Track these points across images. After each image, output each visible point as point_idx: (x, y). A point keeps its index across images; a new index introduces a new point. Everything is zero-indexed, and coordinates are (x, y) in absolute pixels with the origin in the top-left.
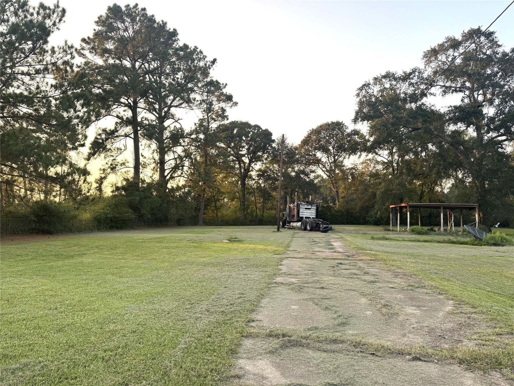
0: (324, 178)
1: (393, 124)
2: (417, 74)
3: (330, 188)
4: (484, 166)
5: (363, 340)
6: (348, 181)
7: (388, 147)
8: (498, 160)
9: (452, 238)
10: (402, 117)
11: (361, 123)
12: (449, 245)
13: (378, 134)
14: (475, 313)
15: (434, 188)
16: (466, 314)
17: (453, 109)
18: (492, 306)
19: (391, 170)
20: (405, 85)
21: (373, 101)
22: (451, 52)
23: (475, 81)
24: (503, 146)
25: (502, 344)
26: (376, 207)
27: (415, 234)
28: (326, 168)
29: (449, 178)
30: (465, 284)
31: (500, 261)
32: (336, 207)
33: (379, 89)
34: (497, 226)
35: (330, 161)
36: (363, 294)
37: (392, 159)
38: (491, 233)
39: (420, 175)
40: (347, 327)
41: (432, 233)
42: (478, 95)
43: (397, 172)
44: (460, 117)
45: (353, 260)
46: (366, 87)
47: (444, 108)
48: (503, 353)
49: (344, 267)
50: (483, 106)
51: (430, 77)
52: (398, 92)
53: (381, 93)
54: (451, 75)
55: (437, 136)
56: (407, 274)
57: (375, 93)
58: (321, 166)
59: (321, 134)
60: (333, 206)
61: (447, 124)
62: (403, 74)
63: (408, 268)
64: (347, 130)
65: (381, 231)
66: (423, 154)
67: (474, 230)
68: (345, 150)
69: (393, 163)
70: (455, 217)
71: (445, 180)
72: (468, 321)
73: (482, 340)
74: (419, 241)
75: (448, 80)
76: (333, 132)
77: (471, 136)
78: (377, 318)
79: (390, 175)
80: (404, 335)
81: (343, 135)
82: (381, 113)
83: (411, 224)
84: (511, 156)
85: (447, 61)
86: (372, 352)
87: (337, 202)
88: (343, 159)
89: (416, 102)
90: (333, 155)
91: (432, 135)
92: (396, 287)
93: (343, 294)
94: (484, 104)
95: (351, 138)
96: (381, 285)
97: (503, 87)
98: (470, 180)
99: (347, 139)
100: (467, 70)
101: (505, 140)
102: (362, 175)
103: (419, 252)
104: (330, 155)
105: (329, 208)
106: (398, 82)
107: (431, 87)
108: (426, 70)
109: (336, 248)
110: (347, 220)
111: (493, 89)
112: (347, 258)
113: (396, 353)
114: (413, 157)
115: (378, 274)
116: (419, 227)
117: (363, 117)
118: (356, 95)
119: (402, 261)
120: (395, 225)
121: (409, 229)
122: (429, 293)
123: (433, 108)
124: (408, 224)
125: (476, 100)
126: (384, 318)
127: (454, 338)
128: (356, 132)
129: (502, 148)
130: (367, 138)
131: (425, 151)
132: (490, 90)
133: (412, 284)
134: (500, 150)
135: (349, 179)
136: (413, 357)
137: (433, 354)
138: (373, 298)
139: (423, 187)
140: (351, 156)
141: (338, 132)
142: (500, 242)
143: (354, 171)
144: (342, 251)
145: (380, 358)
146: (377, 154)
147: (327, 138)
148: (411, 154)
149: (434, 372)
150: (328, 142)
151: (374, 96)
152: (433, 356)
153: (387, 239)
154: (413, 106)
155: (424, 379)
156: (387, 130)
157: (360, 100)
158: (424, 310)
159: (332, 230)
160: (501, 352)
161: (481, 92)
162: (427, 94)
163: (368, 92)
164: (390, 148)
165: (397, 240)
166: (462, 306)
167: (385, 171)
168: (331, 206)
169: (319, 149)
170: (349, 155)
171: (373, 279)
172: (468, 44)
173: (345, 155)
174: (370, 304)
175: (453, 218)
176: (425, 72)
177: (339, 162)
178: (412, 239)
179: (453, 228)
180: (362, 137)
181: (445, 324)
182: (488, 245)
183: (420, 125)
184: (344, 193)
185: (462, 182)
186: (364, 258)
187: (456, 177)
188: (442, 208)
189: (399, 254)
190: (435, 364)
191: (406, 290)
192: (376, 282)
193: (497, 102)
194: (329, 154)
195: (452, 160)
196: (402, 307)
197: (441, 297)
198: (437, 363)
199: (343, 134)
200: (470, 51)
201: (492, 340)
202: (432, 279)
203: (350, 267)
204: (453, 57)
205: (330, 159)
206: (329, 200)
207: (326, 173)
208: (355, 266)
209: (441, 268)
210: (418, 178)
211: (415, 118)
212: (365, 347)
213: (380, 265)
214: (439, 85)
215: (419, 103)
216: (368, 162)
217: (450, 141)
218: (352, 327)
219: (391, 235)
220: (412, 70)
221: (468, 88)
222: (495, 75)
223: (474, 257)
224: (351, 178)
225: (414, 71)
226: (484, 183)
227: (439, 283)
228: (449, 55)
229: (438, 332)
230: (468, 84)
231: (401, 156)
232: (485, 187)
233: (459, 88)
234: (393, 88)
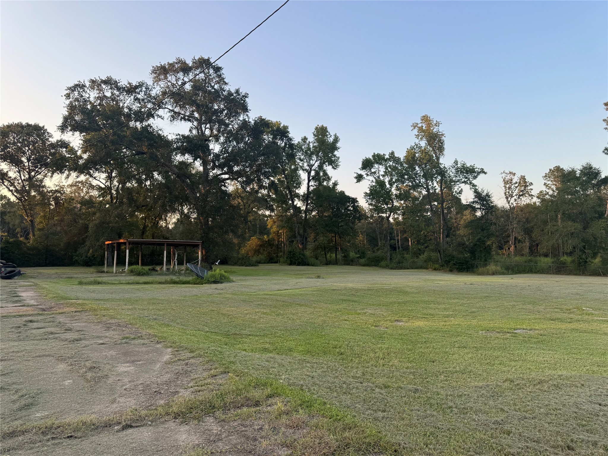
0: (12, 200)
1: (113, 142)
2: (144, 89)
3: (22, 216)
4: (208, 203)
5: (56, 422)
6: (50, 208)
7: (106, 169)
8: (221, 198)
9: (174, 278)
10: (125, 136)
11: (71, 133)
12: (171, 285)
13: (94, 151)
14: (193, 357)
15: (158, 222)
16: (184, 360)
17: (181, 138)
18: (209, 347)
19: (109, 197)
20: (129, 99)
21: (88, 108)
22: (180, 75)
23: (203, 113)
24: (226, 184)
25: (216, 386)
26: (88, 243)
27: (134, 275)
28: (15, 187)
29: (175, 212)
30: (185, 328)
31: (218, 299)
32: (29, 242)
33: (97, 96)
34: (217, 264)
35: (23, 178)
36: (61, 359)
37: (111, 185)
38: (212, 271)
39: (143, 206)
40: (34, 409)
41: (154, 273)
42: (206, 128)
43: (117, 201)
44: (188, 148)
45: (50, 315)
46: (79, 89)
47: (172, 135)
48: (216, 395)
49: (35, 325)
50: (210, 141)
51: (158, 96)
52: (121, 105)
53: (99, 101)
54: (180, 100)
55: (163, 165)
56: (122, 324)
57: (92, 99)
58: (6, 183)
59: (8, 137)
60: (24, 241)
61: (174, 153)
62: (128, 86)
63: (123, 317)
64: (50, 139)
65: (92, 273)
66: (148, 183)
67: (196, 269)
68: (46, 165)
69: (111, 189)
70: (178, 255)
71: (170, 214)
72: (185, 368)
73: (198, 386)
74: (138, 283)
75: (177, 104)
76: (29, 138)
77: (197, 170)
78: (78, 387)
79: (108, 204)
80: (114, 401)
81: (45, 145)
82: (99, 125)
83: (130, 264)
84: (232, 194)
85: (177, 84)
86: (69, 435)
87: (31, 236)
88: (42, 177)
89: (141, 122)
90: (28, 170)
91: (158, 163)
92: (107, 343)
93: (30, 363)
94: (210, 138)
95: (56, 150)
96: (87, 342)
97: (227, 125)
98: (195, 216)
99: (49, 150)
100: (196, 100)
101: (227, 179)
102: (70, 201)
103: (137, 297)
104: (23, 168)
105: (18, 244)
106: (122, 93)
107: (159, 108)
108: (154, 88)
109: (25, 300)
110: (46, 260)
111: (219, 126)
112: (41, 312)
113: (102, 426)
114: (135, 185)
115: (84, 329)
116: (139, 267)
117: (73, 125)
118: (65, 95)
119: (116, 309)
120: (111, 265)
121: (128, 270)
122: (146, 344)
123: (160, 132)
124: (127, 263)
125: (203, 134)
126: (89, 384)
127: (170, 390)
128: (64, 144)
129: (225, 186)
130: (79, 153)
131: (150, 180)
132: (217, 126)
133: (127, 335)
134: (223, 188)
135: (51, 205)
136: (123, 426)
137: (146, 416)
138: (75, 361)
139: (145, 221)
140: (56, 174)
141: (36, 139)
142: (219, 279)
143: (59, 195)
144: (35, 303)
145: (80, 440)
146: (91, 176)
147: (19, 145)
148: (134, 182)
149: (146, 437)
150: (20, 150)
151: (91, 102)
152: (146, 418)
153: (99, 283)
154: (138, 125)
155: (135, 449)
156: (105, 148)
157: (71, 102)
158: (139, 365)
159: (21, 274)
160: (215, 395)
161: (208, 126)
162: (155, 115)
163: (82, 96)
164: (109, 171)
165: (113, 284)
166: (180, 352)
167: (101, 199)
168: (21, 241)
169: (5, 158)
170: (53, 174)
171: (77, 336)
172: (197, 72)
173: (46, 172)
174: (70, 370)
175: (176, 256)
176: (153, 89)
177: (37, 181)
178: (130, 282)
179: (176, 267)
180: (72, 151)
181: (161, 377)
182: (208, 283)
183: (145, 149)
184: (42, 223)
185: (187, 218)
186: (66, 310)
187: (181, 212)
188: (166, 245)
189: (113, 301)
190: (148, 427)
191: (120, 344)
192: (81, 340)
193: (222, 139)
194: (21, 167)
195: (179, 193)
196: (113, 367)
197: (158, 346)
198: (150, 425)
199: (44, 143)
200: (199, 80)
201: (207, 384)
202: (151, 327)
203: (45, 324)
204: (183, 81)
205: (22, 175)
206: (18, 233)
207: (15, 193)
208: (53, 322)
209: (161, 313)
210: (140, 210)
211: (139, 139)
212: (59, 430)
213: (88, 317)
214: (167, 108)
215: (145, 124)
216: (80, 185)
217: (177, 173)
218: (41, 407)
219: (105, 278)
220: (139, 83)
221: (196, 119)
222: (222, 111)
223: (195, 297)
224: (54, 204)
225: (141, 85)
226: (208, 220)
227: (157, 330)
228: (179, 78)
229: (154, 388)
230: (196, 115)
231: (122, 182)
232: (208, 224)
233: (187, 116)
234: (115, 98)
